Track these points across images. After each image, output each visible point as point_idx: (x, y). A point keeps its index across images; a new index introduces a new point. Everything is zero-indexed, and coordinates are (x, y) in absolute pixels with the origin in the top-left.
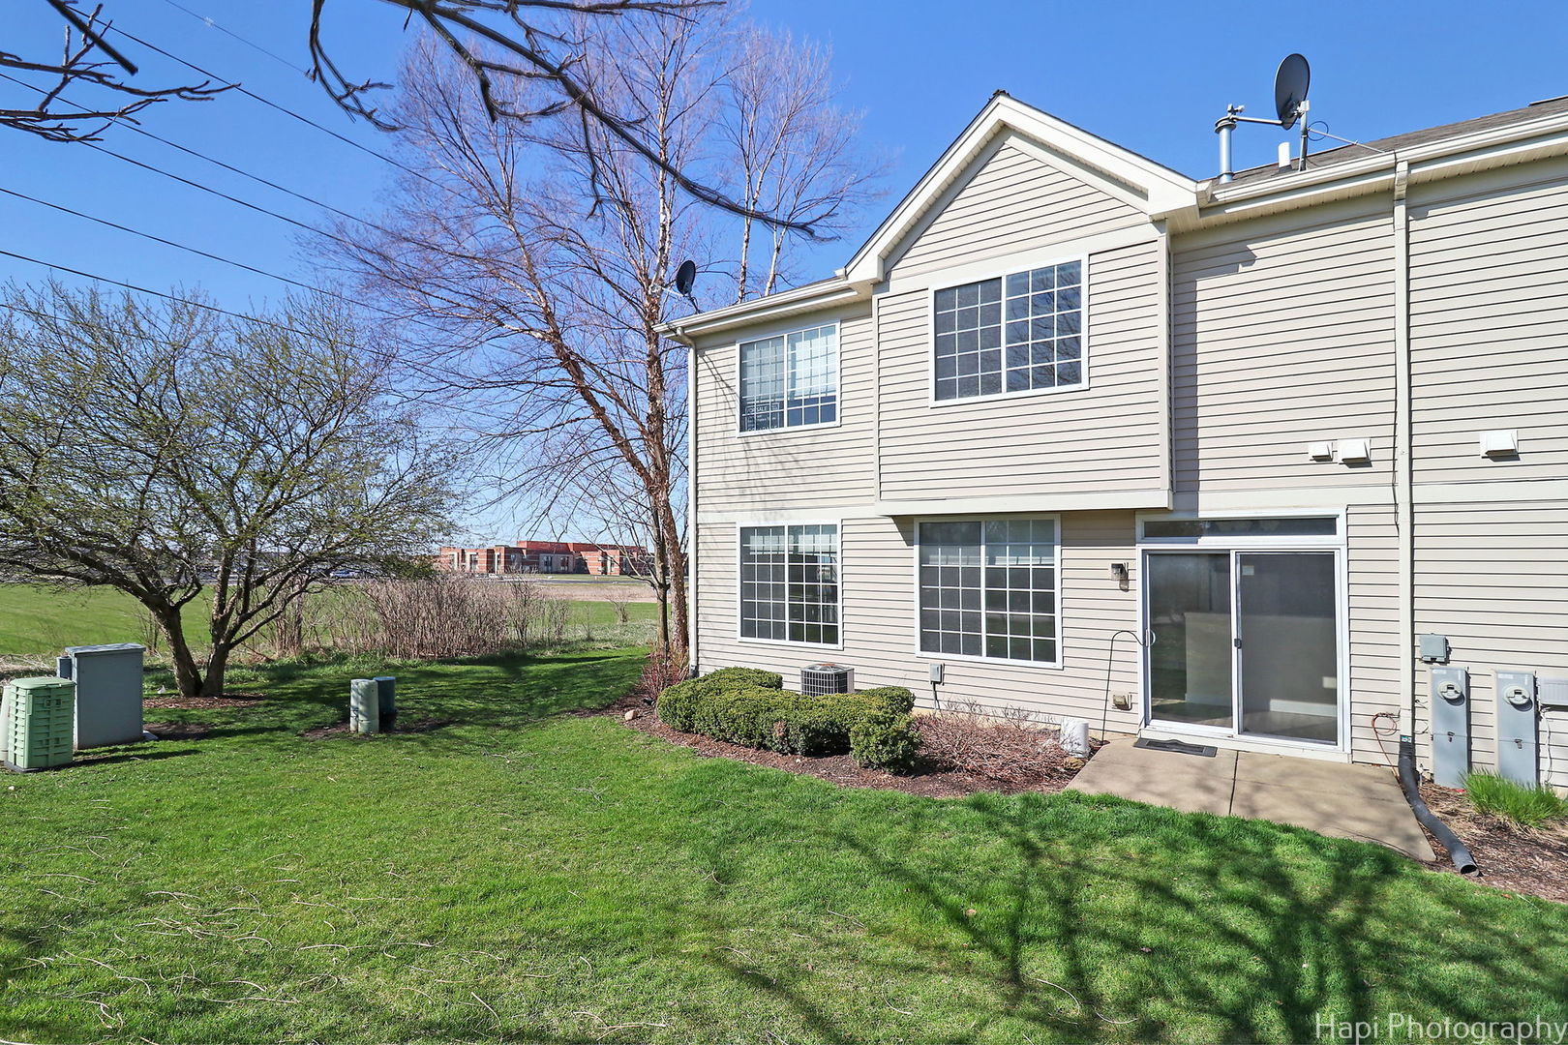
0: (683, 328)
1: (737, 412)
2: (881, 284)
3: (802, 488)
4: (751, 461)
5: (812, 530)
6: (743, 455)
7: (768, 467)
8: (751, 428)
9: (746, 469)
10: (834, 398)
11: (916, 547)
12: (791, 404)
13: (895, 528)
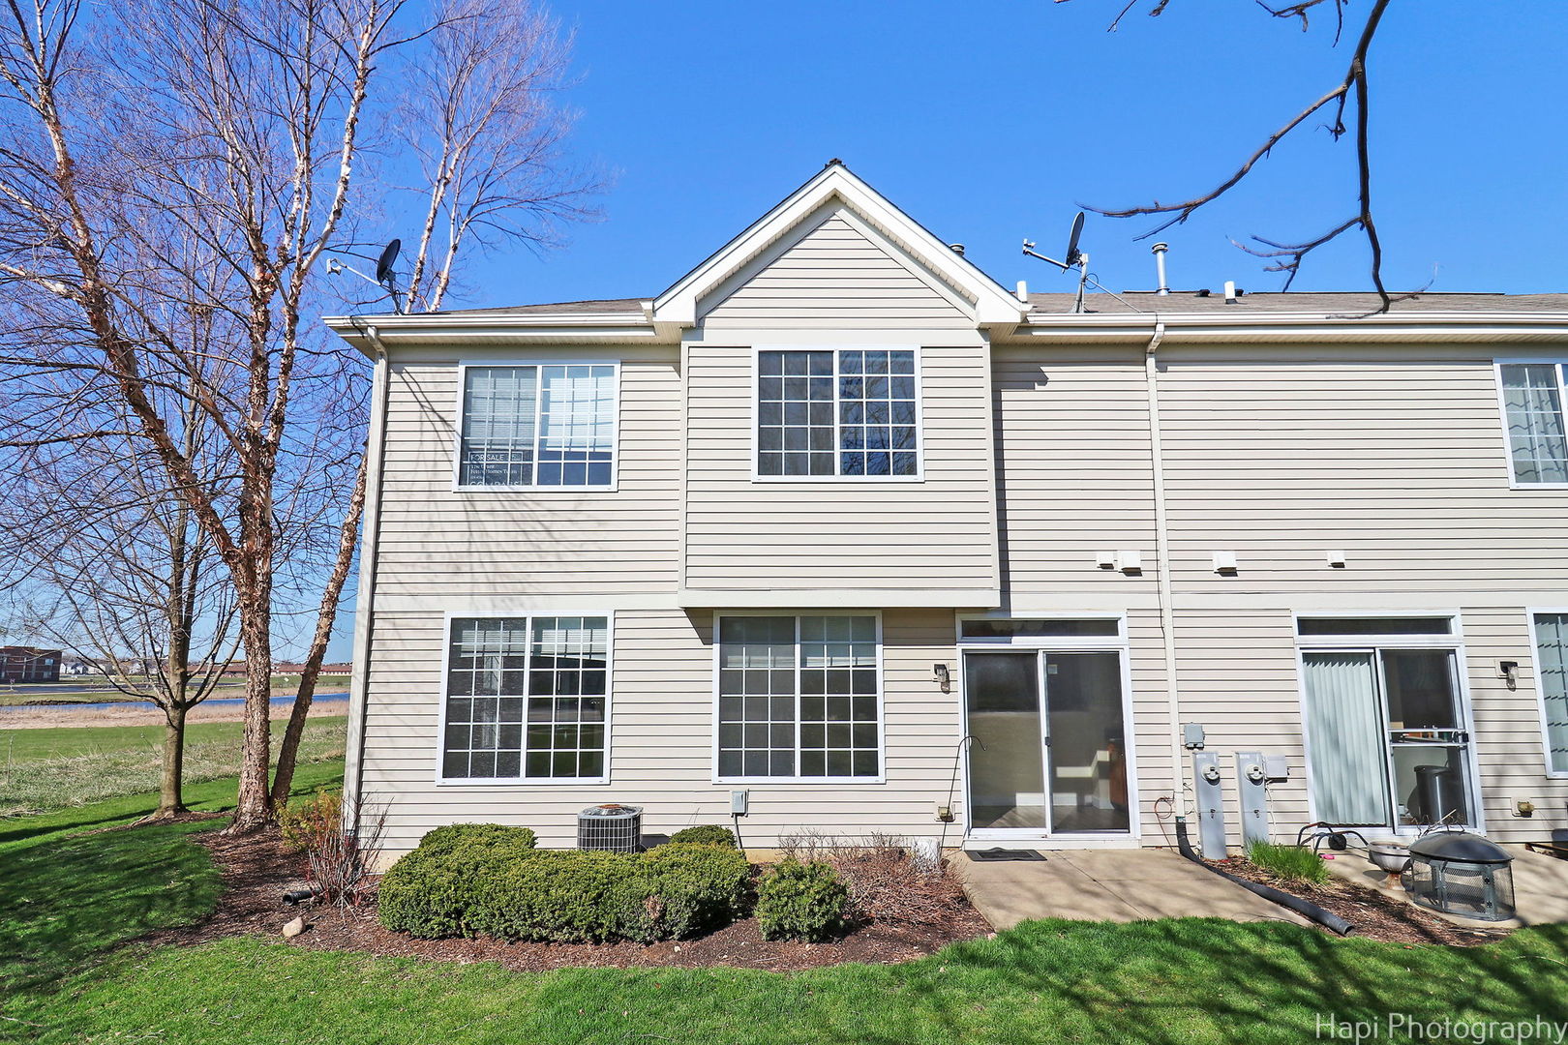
0: (378, 329)
1: (456, 457)
2: (694, 330)
3: (555, 567)
4: (474, 527)
5: (568, 623)
6: (462, 516)
7: (502, 537)
8: (476, 482)
9: (466, 537)
10: (608, 456)
11: (716, 647)
12: (543, 455)
13: (687, 623)
